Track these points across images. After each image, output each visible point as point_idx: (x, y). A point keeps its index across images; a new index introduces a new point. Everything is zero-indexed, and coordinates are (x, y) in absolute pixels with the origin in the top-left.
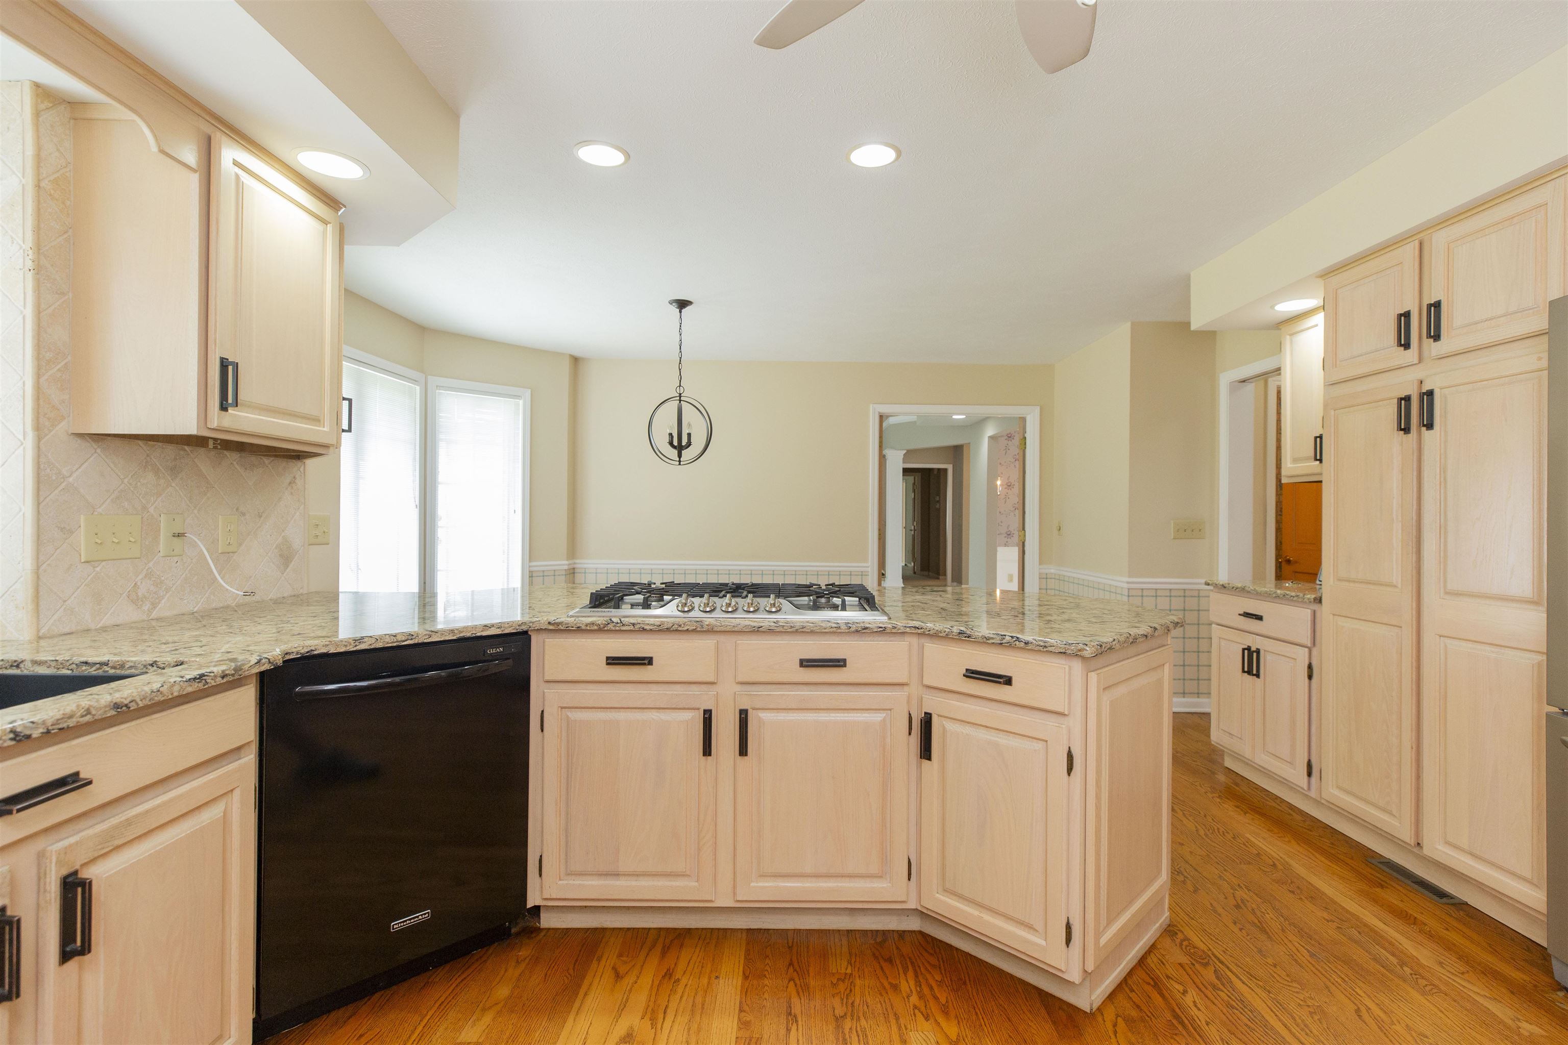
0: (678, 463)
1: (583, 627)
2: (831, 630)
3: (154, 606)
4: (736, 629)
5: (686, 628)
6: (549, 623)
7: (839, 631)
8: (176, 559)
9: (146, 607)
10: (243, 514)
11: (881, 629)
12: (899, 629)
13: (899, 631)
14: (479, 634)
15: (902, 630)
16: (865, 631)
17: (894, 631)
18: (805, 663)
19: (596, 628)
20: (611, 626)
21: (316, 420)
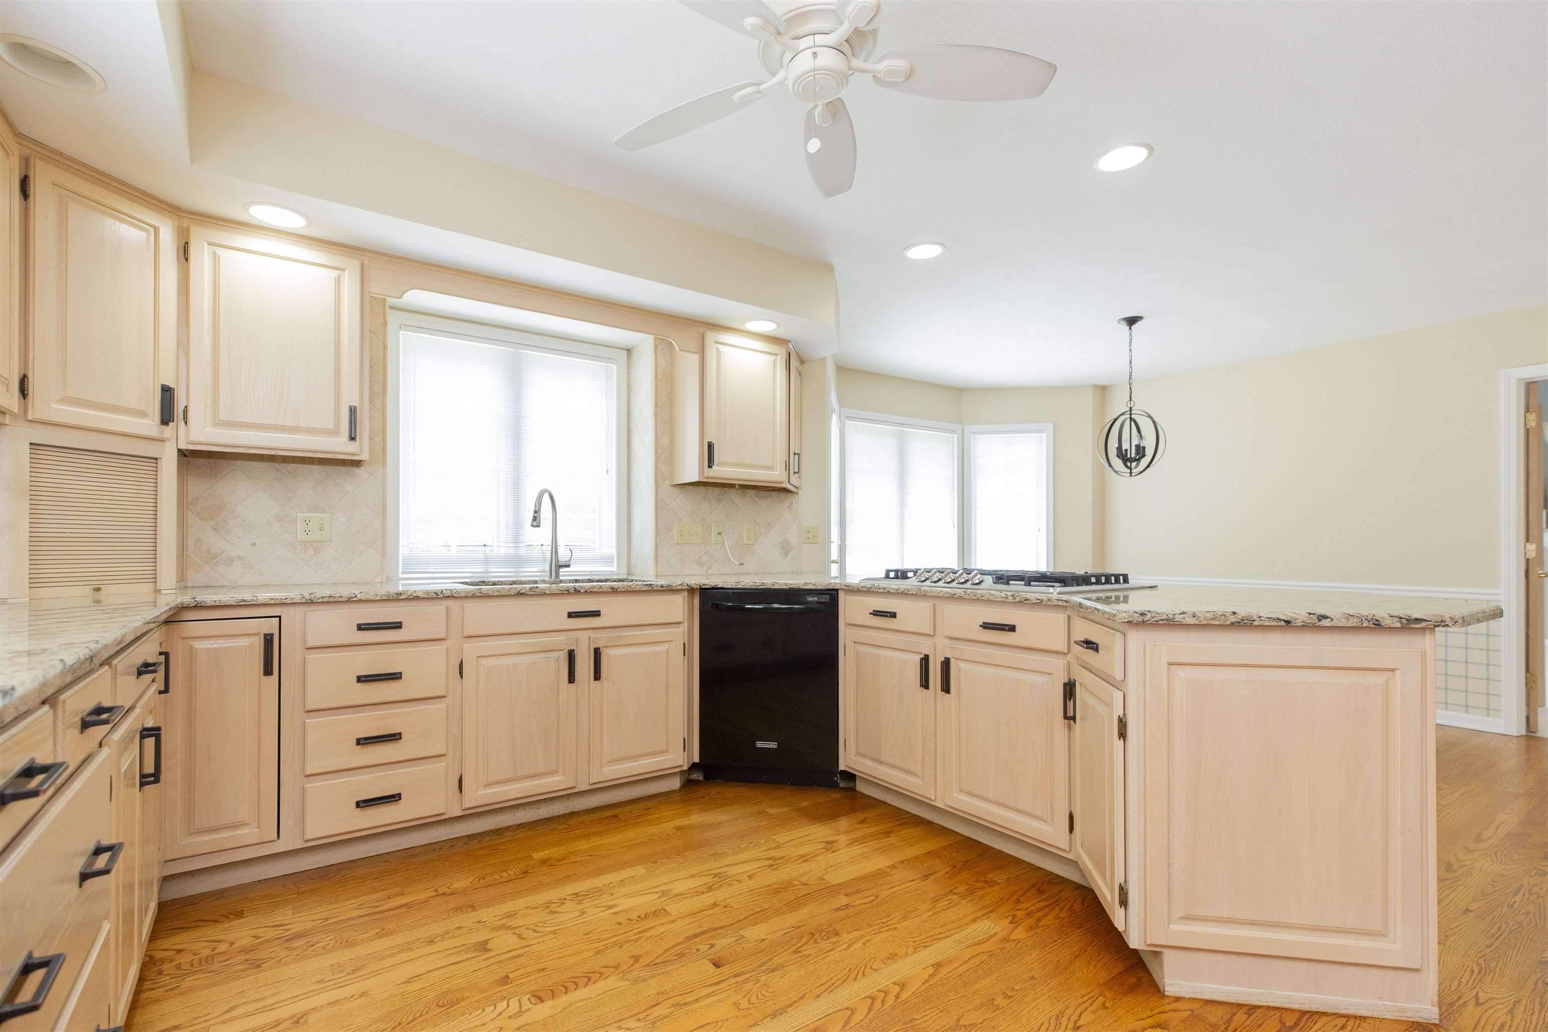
0: (1129, 474)
1: (860, 589)
2: (1002, 599)
3: (709, 568)
4: (940, 595)
5: (911, 593)
6: (845, 586)
7: (1007, 600)
8: (720, 546)
9: (705, 568)
10: (758, 524)
11: (1039, 601)
12: (1053, 602)
13: (1054, 604)
14: (801, 587)
15: (1056, 603)
16: (1026, 602)
17: (1049, 603)
18: (987, 626)
19: (866, 589)
20: (873, 589)
21: (771, 468)
